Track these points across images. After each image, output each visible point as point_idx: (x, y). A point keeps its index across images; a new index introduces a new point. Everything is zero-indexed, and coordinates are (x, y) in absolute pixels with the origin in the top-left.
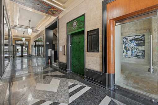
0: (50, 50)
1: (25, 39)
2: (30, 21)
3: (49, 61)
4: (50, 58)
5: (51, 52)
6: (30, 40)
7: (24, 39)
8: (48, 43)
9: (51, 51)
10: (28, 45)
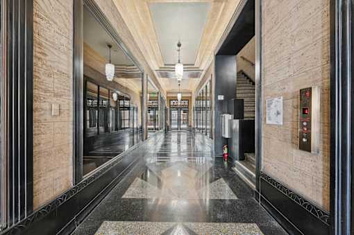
0: (228, 117)
1: (182, 97)
2: (179, 45)
3: (225, 152)
4: (227, 142)
5: (230, 125)
6: (191, 97)
7: (179, 96)
8: (221, 98)
9: (230, 121)
10: (188, 108)
